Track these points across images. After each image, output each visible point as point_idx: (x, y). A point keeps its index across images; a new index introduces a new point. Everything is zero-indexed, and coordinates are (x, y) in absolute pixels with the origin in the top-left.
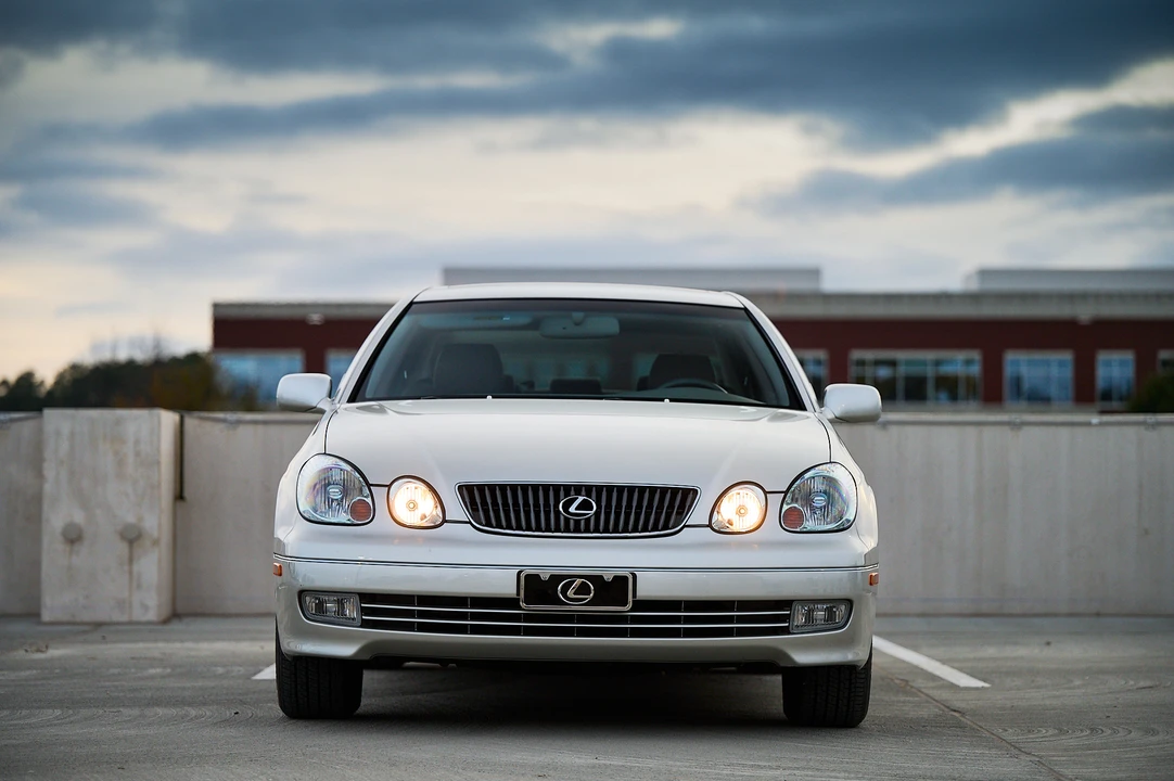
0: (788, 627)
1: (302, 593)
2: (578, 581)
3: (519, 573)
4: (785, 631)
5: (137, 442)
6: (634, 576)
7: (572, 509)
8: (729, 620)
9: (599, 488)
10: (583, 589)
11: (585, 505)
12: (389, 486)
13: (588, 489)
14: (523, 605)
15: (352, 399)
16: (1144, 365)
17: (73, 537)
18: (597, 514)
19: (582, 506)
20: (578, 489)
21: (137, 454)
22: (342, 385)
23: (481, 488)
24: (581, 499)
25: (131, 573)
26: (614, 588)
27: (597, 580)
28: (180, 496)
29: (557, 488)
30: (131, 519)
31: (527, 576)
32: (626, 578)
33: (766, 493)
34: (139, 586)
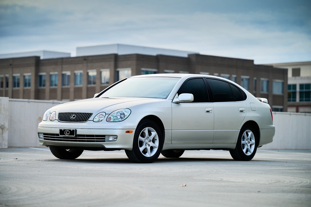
0: (105, 140)
1: (39, 133)
3: (59, 129)
4: (104, 141)
5: (4, 105)
6: (76, 130)
8: (94, 139)
9: (77, 113)
10: (68, 132)
12: (52, 113)
14: (60, 135)
19: (73, 117)
20: (74, 113)
21: (4, 108)
23: (61, 113)
24: (74, 115)
25: (2, 137)
26: (72, 132)
27: (70, 130)
29: (71, 113)
30: (3, 124)
31: (61, 130)
32: (74, 130)
33: (106, 114)
34: (4, 140)
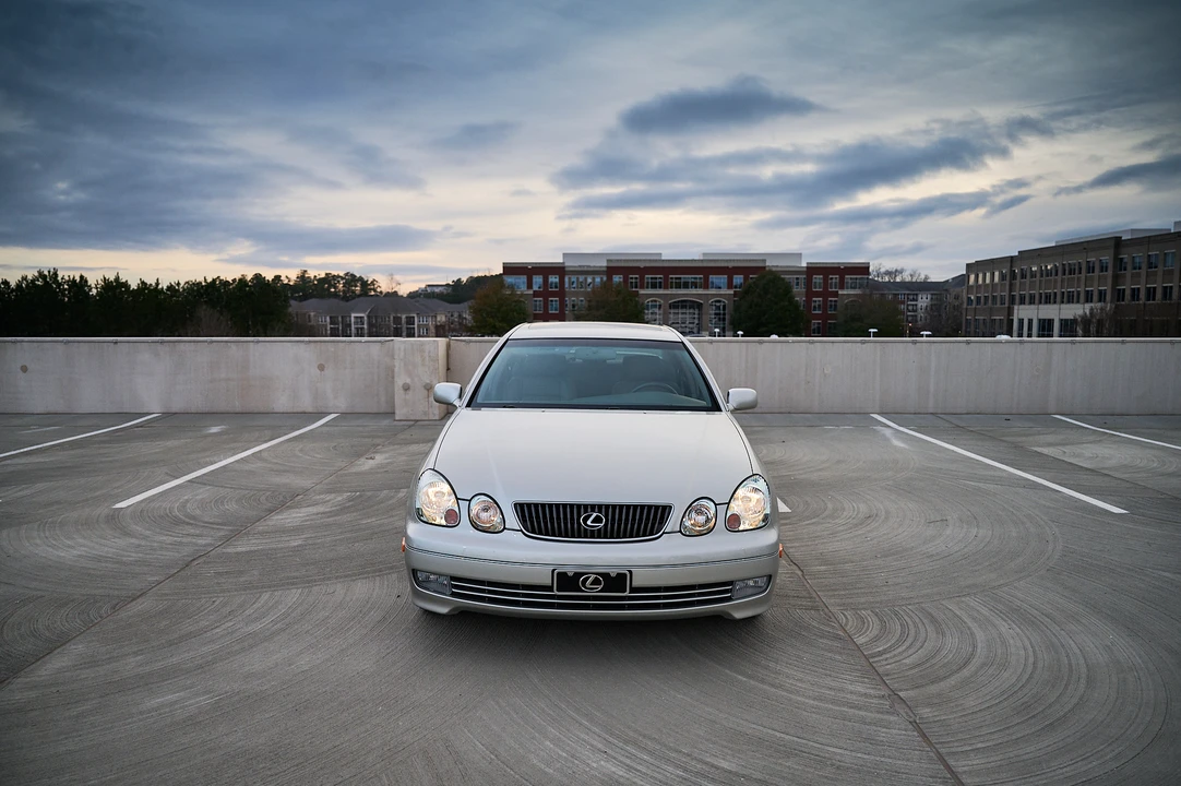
0: (732, 596)
1: (414, 571)
2: (593, 577)
3: (554, 570)
4: (729, 599)
5: (429, 352)
6: (630, 572)
7: (589, 523)
8: (692, 595)
9: (607, 506)
10: (596, 582)
11: (597, 520)
12: (470, 501)
13: (599, 507)
14: (555, 589)
15: (468, 405)
16: (746, 279)
17: (406, 388)
18: (606, 525)
19: (595, 520)
20: (593, 507)
21: (429, 356)
22: (468, 389)
23: (529, 505)
24: (595, 514)
25: (428, 401)
26: (615, 581)
27: (606, 576)
28: (448, 369)
29: (579, 506)
30: (427, 381)
31: (558, 574)
32: (625, 575)
33: (716, 505)
34: (431, 406)
